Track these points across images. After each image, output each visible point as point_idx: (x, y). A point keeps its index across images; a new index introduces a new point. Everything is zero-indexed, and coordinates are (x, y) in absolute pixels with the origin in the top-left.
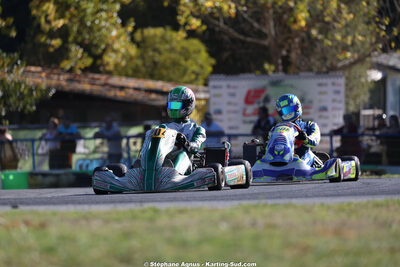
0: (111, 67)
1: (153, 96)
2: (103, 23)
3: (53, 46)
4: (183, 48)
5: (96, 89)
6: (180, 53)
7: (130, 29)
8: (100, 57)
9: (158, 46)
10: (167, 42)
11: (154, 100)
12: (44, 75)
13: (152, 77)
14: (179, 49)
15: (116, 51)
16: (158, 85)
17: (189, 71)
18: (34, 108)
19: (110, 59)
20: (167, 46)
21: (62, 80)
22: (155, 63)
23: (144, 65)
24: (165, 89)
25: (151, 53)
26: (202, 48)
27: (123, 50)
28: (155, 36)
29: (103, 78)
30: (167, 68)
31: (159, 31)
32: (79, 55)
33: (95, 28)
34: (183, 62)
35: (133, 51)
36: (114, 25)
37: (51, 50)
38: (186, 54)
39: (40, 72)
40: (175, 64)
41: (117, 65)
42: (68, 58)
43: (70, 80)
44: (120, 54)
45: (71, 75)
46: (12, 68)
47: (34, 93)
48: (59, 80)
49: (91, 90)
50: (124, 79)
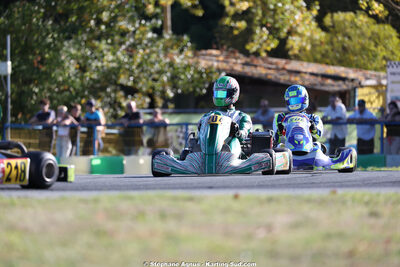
0: (296, 52)
1: (329, 81)
2: (287, 6)
3: (237, 29)
4: (373, 33)
5: (272, 75)
6: (370, 38)
7: (315, 13)
8: (283, 42)
9: (348, 30)
10: (357, 27)
12: (221, 58)
13: (341, 62)
14: (369, 34)
15: (301, 35)
16: (340, 70)
17: (380, 57)
18: (204, 91)
19: (295, 43)
20: (358, 32)
22: (345, 49)
23: (333, 50)
24: (343, 75)
25: (340, 38)
26: (394, 33)
27: (308, 34)
28: (345, 20)
29: (281, 62)
31: (349, 15)
32: (265, 37)
33: (279, 11)
34: (373, 48)
35: (320, 35)
36: (299, 8)
37: (236, 32)
38: (376, 39)
40: (363, 48)
41: (302, 49)
42: (252, 41)
43: (246, 64)
44: (305, 39)
45: (248, 60)
46: (181, 51)
47: (204, 76)
48: (235, 63)
49: (267, 75)
50: (305, 64)
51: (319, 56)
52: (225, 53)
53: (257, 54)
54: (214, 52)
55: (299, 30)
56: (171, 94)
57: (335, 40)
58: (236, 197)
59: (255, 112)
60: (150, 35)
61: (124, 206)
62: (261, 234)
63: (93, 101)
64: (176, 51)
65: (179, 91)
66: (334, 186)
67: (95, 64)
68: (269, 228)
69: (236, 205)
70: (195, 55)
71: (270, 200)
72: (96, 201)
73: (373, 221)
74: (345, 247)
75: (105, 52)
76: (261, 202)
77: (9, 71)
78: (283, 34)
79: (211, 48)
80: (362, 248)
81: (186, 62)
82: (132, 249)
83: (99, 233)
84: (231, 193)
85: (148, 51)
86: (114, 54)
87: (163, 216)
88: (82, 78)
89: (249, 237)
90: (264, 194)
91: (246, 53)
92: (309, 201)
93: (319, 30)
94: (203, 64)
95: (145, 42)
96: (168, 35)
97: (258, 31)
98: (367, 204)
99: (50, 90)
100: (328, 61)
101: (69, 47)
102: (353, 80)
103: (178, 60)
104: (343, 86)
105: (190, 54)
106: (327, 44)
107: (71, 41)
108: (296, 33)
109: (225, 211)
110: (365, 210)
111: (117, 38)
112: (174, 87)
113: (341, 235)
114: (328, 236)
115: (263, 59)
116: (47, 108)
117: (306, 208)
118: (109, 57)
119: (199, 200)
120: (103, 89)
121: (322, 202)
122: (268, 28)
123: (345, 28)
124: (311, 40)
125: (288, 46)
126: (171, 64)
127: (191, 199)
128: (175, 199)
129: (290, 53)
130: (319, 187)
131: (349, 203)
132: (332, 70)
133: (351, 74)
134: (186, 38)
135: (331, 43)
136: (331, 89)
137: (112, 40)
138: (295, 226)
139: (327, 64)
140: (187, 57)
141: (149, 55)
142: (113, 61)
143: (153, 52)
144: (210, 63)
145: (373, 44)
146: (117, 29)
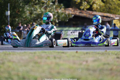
0: (95, 9)
1: (105, 18)
4: (118, 3)
5: (88, 16)
6: (117, 5)
8: (91, 6)
9: (111, 3)
11: (105, 19)
12: (73, 11)
13: (108, 12)
14: (117, 4)
15: (97, 4)
16: (108, 15)
18: (67, 21)
19: (95, 6)
20: (114, 3)
21: (77, 13)
22: (110, 8)
23: (106, 8)
24: (109, 16)
25: (108, 5)
27: (99, 4)
29: (91, 12)
30: (112, 10)
32: (86, 5)
34: (118, 8)
35: (102, 4)
37: (77, 3)
38: (119, 5)
39: (71, 10)
40: (115, 8)
41: (97, 8)
42: (82, 5)
43: (80, 13)
44: (98, 5)
45: (81, 11)
46: (61, 8)
47: (67, 16)
48: (77, 12)
49: (86, 16)
50: (98, 13)
51: (102, 10)
52: (74, 9)
53: (83, 10)
54: (70, 9)
55: (96, 2)
56: (57, 21)
57: (107, 5)
58: (77, 52)
59: (82, 27)
60: (51, 4)
61: (43, 55)
62: (84, 63)
63: (34, 23)
64: (59, 8)
65: (60, 20)
66: (106, 49)
67: (35, 12)
68: (87, 62)
69: (77, 55)
70: (65, 10)
71: (87, 53)
72: (35, 53)
73: (118, 59)
74: (109, 67)
75: (38, 9)
76: (84, 54)
77: (9, 14)
78: (91, 4)
79: (70, 8)
80: (114, 67)
81: (62, 12)
82: (46, 67)
83: (36, 63)
84: (75, 51)
85: (50, 8)
86: (40, 9)
87: (55, 58)
88: (31, 16)
89: (81, 64)
90: (85, 51)
91: (80, 9)
92: (99, 54)
93: (102, 2)
94: (67, 12)
95: (50, 6)
96: (57, 4)
97: (83, 3)
98: (116, 54)
99: (21, 20)
100: (104, 12)
101: (27, 7)
102: (112, 18)
103: (60, 11)
104: (109, 19)
105: (63, 9)
106: (104, 7)
107: (28, 5)
108: (95, 3)
109: (73, 56)
110: (115, 56)
111: (41, 4)
112: (58, 19)
113: (108, 64)
114: (104, 64)
115: (85, 11)
116: (20, 25)
117: (98, 56)
118: (39, 10)
119: (66, 53)
120: (37, 20)
121: (102, 54)
122: (87, 2)
123: (110, 2)
124: (100, 5)
125: (93, 7)
126: (58, 12)
127: (63, 53)
128: (59, 53)
129: (93, 9)
130: (102, 49)
131: (111, 54)
132: (106, 14)
133: (112, 16)
134: (62, 4)
135: (105, 6)
136: (105, 20)
137: (40, 5)
138: (95, 61)
139: (104, 13)
140: (62, 10)
141: (51, 10)
142: (40, 11)
143: (52, 9)
144: (69, 12)
145: (118, 7)
146: (41, 2)
